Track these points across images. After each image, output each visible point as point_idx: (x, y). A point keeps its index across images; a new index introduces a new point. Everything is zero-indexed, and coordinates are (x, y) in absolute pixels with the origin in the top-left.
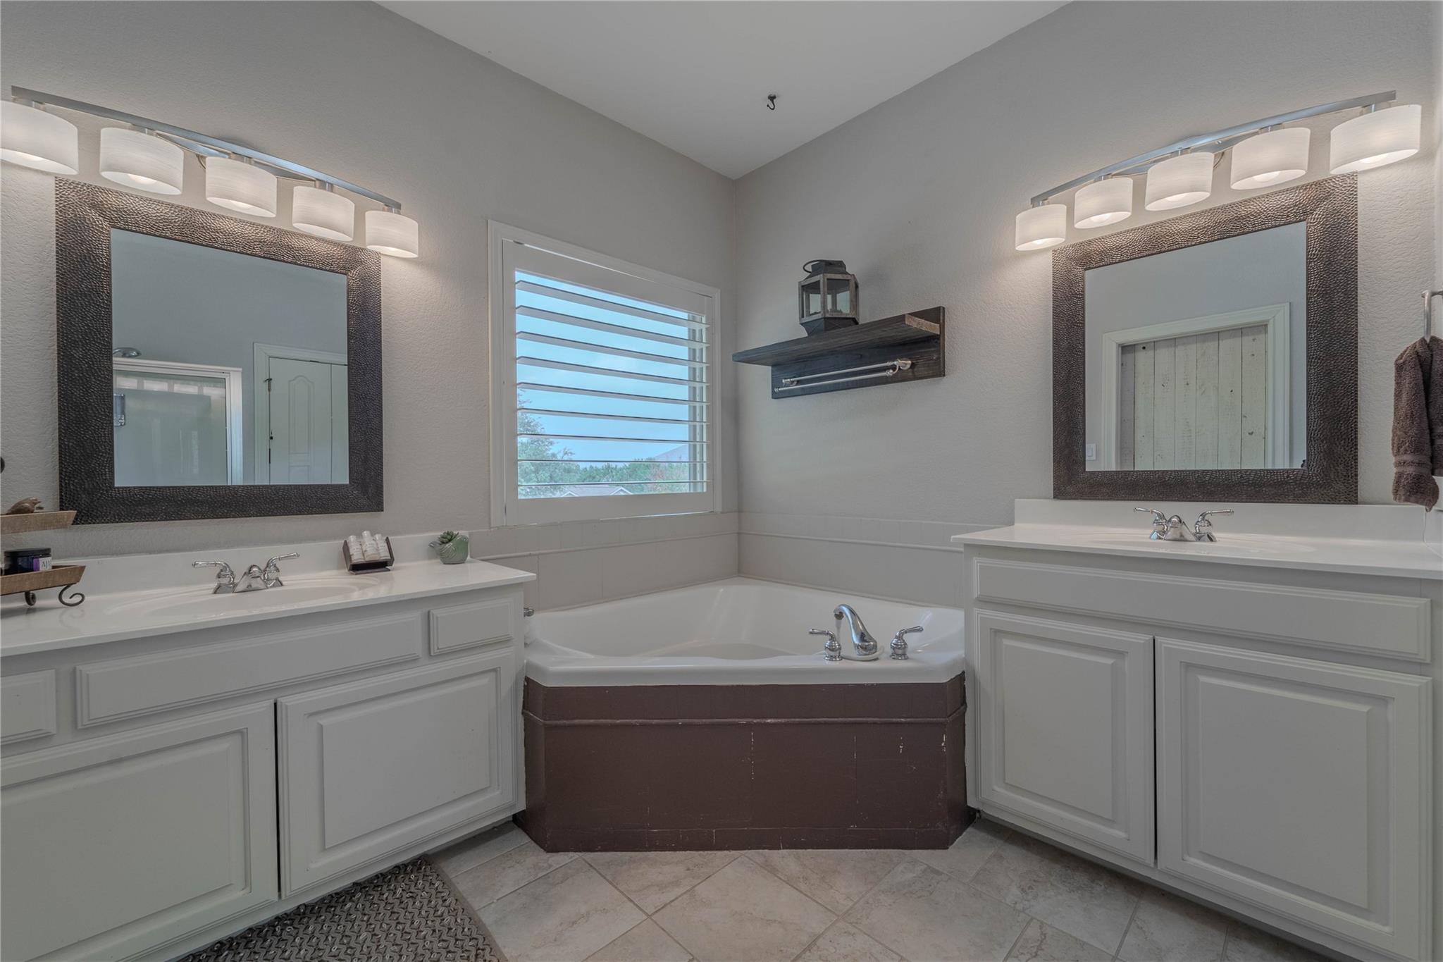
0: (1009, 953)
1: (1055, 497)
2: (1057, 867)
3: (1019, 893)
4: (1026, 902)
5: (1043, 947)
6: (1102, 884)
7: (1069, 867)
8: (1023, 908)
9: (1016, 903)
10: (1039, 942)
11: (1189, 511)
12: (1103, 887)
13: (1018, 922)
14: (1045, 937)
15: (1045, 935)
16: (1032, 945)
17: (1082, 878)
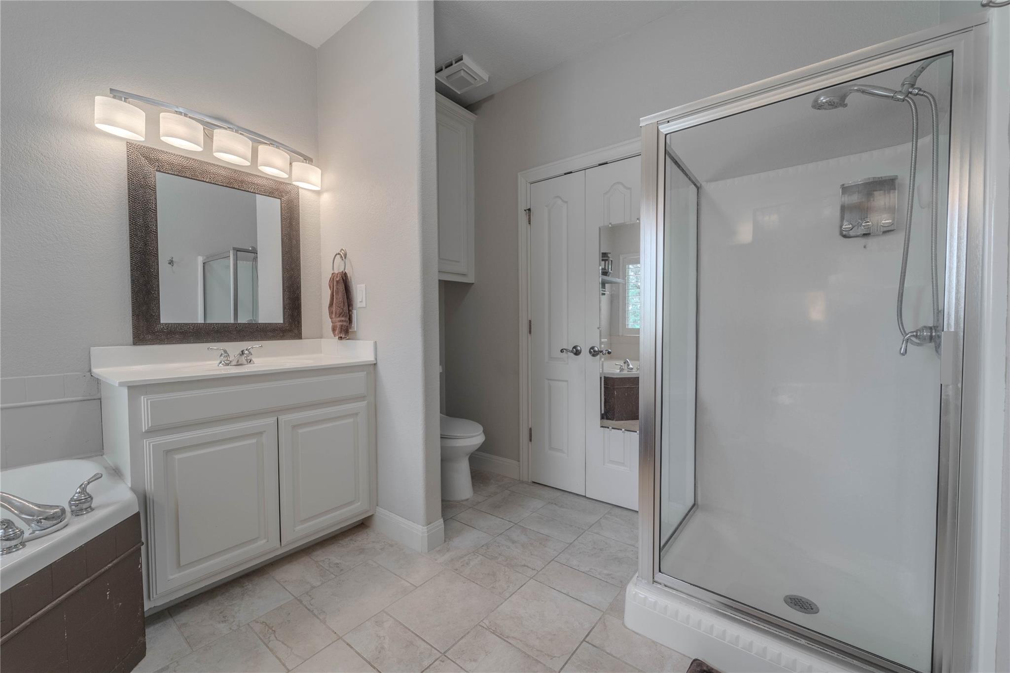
0: (264, 643)
1: (135, 344)
2: (219, 598)
3: (225, 624)
4: (234, 623)
5: (271, 626)
6: (247, 584)
7: (224, 593)
8: (238, 626)
9: (231, 629)
10: (267, 627)
11: (234, 348)
12: (250, 585)
13: (246, 632)
14: (265, 622)
15: (263, 622)
16: (266, 631)
17: (237, 591)
